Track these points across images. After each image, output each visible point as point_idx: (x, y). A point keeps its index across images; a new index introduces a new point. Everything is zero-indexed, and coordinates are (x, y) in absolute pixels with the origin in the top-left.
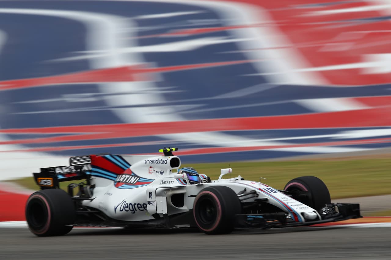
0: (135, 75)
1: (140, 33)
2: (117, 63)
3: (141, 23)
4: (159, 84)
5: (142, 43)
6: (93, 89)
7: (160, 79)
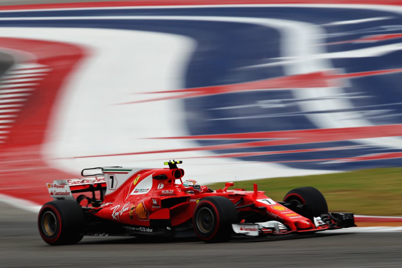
1: (328, 40)
3: (329, 30)
4: (347, 90)
7: (348, 85)
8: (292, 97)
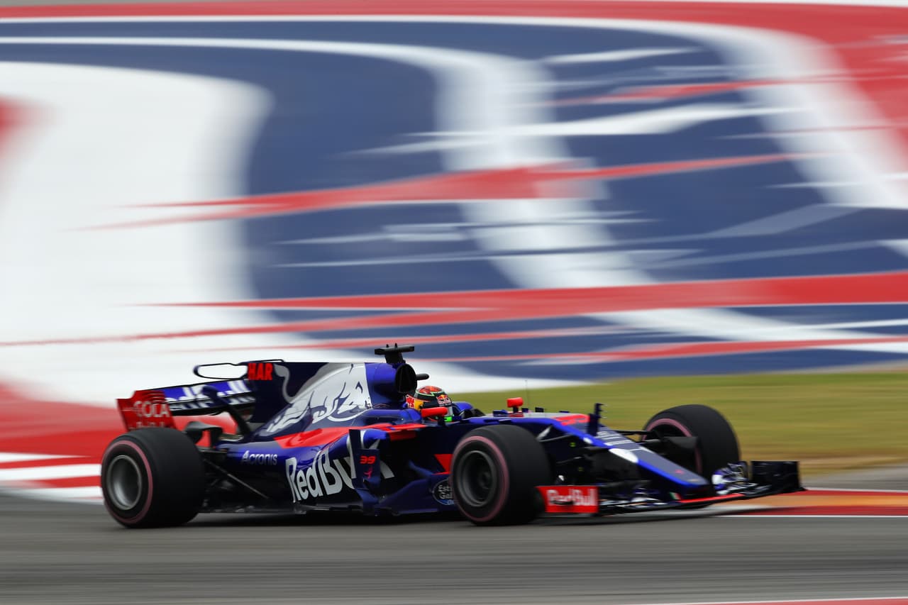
0: (541, 185)
1: (560, 95)
2: (506, 159)
4: (598, 206)
5: (564, 115)
6: (450, 214)
7: (602, 194)
8: (459, 220)
